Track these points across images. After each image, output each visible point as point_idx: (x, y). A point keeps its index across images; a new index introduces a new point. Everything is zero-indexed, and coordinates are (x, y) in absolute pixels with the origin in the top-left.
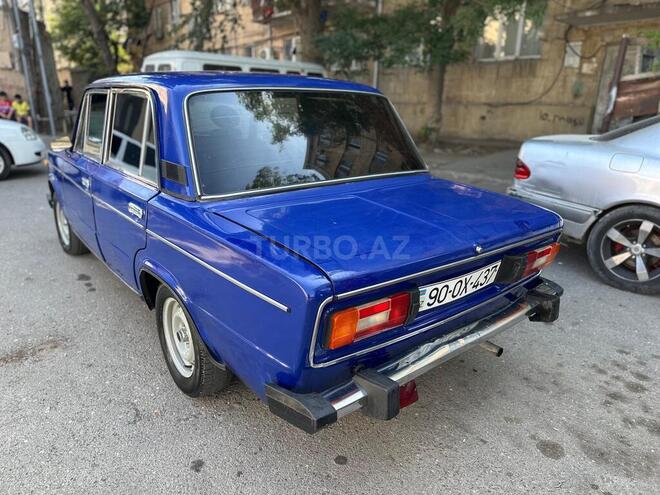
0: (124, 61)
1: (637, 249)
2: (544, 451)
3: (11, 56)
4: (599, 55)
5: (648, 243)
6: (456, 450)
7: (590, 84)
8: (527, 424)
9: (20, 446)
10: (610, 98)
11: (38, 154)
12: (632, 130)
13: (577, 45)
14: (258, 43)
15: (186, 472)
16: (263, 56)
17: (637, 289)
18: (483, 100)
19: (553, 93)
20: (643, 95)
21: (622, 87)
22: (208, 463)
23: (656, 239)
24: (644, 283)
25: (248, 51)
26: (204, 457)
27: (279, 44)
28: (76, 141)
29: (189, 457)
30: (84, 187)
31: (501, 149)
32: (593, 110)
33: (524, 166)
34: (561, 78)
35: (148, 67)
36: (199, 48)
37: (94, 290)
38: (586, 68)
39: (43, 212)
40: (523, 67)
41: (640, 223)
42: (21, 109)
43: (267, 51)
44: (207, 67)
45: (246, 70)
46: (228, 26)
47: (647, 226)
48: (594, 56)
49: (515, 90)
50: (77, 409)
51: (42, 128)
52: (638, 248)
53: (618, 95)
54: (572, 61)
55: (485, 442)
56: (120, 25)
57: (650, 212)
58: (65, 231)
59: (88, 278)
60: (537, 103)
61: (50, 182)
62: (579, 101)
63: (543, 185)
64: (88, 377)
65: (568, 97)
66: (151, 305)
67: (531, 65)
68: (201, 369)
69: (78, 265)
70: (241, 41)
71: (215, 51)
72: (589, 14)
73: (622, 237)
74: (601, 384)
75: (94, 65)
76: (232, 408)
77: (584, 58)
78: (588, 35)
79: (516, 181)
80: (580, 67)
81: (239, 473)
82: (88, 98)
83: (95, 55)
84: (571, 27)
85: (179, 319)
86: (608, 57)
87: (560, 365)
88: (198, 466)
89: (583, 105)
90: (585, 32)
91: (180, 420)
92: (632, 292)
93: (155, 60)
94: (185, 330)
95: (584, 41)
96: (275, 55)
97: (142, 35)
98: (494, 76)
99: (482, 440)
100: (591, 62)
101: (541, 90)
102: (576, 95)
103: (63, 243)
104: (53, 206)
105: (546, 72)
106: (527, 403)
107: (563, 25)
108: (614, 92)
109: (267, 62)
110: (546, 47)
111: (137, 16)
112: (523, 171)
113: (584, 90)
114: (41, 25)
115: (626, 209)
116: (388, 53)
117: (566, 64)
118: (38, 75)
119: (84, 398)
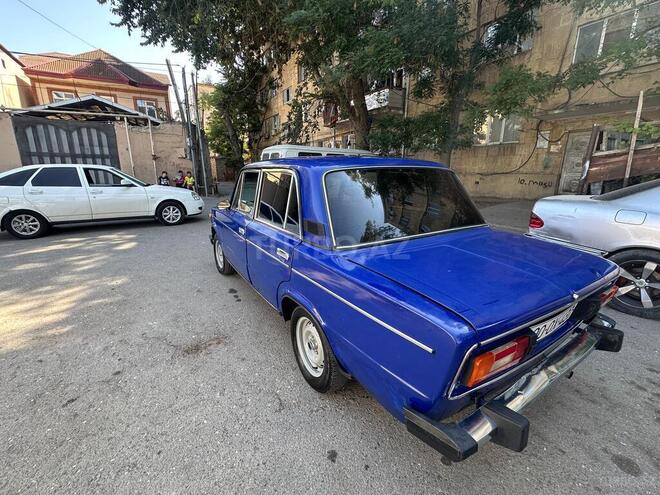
0: (246, 152)
1: (641, 283)
2: (620, 466)
3: (185, 150)
4: (563, 139)
5: (651, 279)
6: (540, 458)
7: (558, 159)
8: (595, 437)
9: (202, 426)
10: (584, 168)
11: (200, 208)
12: (632, 193)
13: (546, 133)
14: (327, 139)
15: (325, 462)
16: (330, 146)
17: (643, 314)
18: (476, 171)
19: (527, 166)
20: (611, 166)
21: (593, 161)
22: (340, 453)
23: (658, 276)
24: (649, 310)
25: (320, 144)
26: (336, 448)
27: (340, 139)
28: (233, 202)
29: (324, 447)
30: (240, 234)
31: (491, 204)
32: (560, 176)
33: (537, 218)
34: (534, 155)
35: (265, 155)
36: (294, 143)
37: (239, 300)
38: (553, 149)
39: (203, 245)
40: (507, 149)
41: (645, 263)
42: (189, 181)
43: (332, 143)
44: (301, 154)
45: (324, 155)
46: (310, 129)
47: (651, 266)
48: (559, 140)
49: (501, 164)
50: (238, 395)
51: (201, 192)
52: (643, 282)
53: (590, 166)
54: (543, 144)
55: (564, 453)
56: (244, 131)
57: (654, 255)
58: (220, 259)
59: (235, 292)
60: (516, 172)
61: (212, 228)
62: (548, 171)
63: (555, 232)
64: (242, 369)
65: (540, 168)
66: (287, 318)
67: (511, 148)
68: (330, 374)
69: (228, 283)
70: (316, 139)
71: (301, 144)
72: (556, 112)
73: (627, 273)
74: (646, 400)
75: (229, 155)
76: (349, 403)
77: (551, 142)
78: (554, 126)
79: (531, 229)
80: (549, 147)
81: (367, 467)
82: (242, 176)
83: (230, 149)
84: (541, 121)
85: (309, 333)
86: (570, 141)
87: (602, 379)
88: (333, 456)
89: (551, 173)
90: (552, 124)
91: (312, 411)
92: (637, 316)
93: (269, 151)
94: (314, 341)
95: (552, 130)
96: (337, 146)
97: (258, 137)
98: (485, 155)
99: (560, 450)
100: (557, 145)
101: (519, 164)
102: (546, 167)
103: (218, 267)
104: (214, 244)
105: (523, 152)
106: (587, 415)
107: (535, 120)
108: (587, 164)
109: (334, 150)
110: (523, 135)
111: (254, 125)
112: (537, 222)
113: (552, 163)
114: (202, 132)
115: (631, 252)
116: (416, 142)
117: (538, 146)
118: (200, 161)
119: (242, 386)
